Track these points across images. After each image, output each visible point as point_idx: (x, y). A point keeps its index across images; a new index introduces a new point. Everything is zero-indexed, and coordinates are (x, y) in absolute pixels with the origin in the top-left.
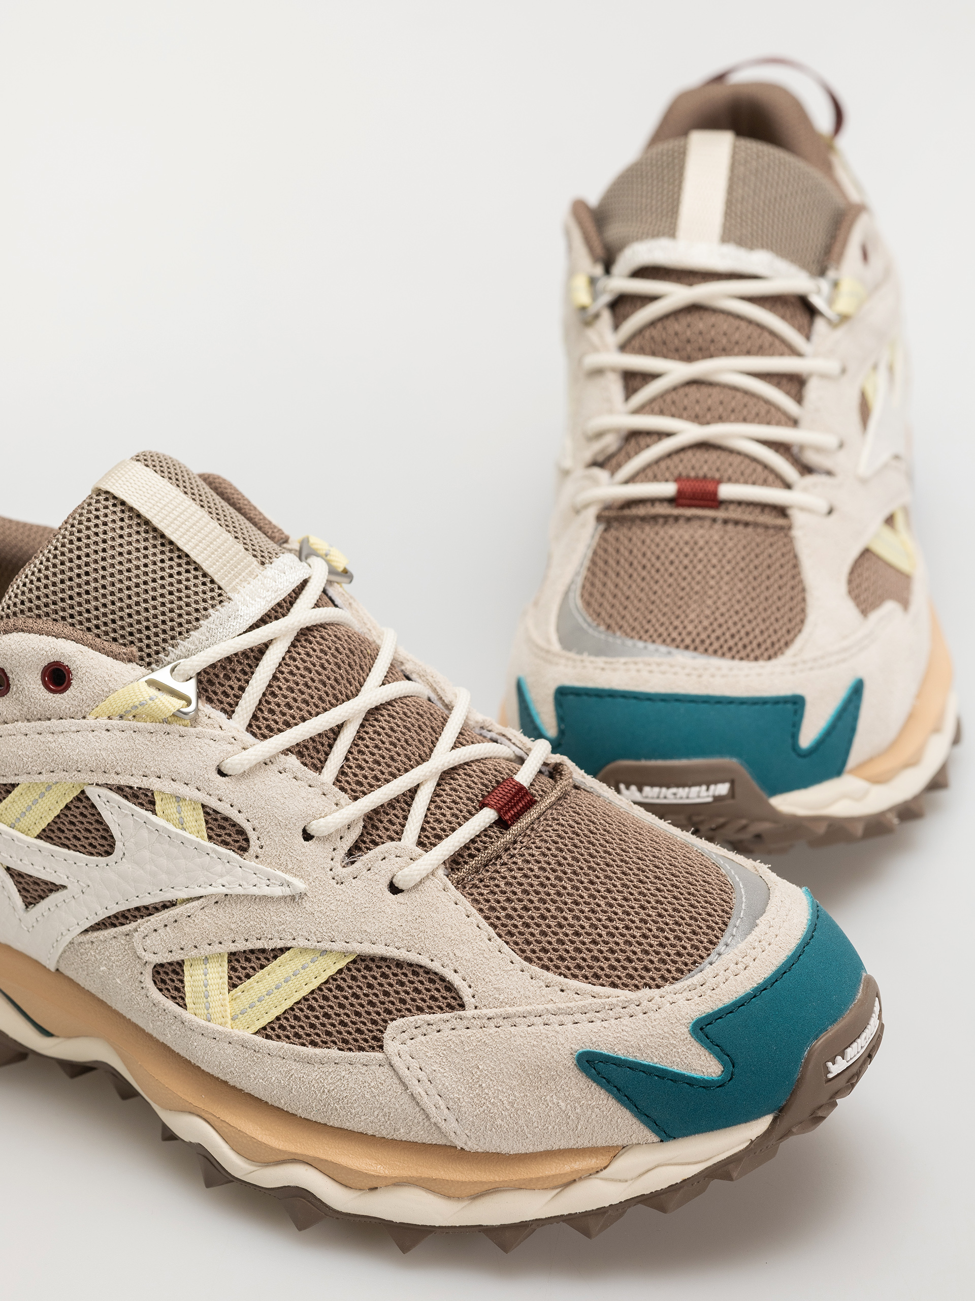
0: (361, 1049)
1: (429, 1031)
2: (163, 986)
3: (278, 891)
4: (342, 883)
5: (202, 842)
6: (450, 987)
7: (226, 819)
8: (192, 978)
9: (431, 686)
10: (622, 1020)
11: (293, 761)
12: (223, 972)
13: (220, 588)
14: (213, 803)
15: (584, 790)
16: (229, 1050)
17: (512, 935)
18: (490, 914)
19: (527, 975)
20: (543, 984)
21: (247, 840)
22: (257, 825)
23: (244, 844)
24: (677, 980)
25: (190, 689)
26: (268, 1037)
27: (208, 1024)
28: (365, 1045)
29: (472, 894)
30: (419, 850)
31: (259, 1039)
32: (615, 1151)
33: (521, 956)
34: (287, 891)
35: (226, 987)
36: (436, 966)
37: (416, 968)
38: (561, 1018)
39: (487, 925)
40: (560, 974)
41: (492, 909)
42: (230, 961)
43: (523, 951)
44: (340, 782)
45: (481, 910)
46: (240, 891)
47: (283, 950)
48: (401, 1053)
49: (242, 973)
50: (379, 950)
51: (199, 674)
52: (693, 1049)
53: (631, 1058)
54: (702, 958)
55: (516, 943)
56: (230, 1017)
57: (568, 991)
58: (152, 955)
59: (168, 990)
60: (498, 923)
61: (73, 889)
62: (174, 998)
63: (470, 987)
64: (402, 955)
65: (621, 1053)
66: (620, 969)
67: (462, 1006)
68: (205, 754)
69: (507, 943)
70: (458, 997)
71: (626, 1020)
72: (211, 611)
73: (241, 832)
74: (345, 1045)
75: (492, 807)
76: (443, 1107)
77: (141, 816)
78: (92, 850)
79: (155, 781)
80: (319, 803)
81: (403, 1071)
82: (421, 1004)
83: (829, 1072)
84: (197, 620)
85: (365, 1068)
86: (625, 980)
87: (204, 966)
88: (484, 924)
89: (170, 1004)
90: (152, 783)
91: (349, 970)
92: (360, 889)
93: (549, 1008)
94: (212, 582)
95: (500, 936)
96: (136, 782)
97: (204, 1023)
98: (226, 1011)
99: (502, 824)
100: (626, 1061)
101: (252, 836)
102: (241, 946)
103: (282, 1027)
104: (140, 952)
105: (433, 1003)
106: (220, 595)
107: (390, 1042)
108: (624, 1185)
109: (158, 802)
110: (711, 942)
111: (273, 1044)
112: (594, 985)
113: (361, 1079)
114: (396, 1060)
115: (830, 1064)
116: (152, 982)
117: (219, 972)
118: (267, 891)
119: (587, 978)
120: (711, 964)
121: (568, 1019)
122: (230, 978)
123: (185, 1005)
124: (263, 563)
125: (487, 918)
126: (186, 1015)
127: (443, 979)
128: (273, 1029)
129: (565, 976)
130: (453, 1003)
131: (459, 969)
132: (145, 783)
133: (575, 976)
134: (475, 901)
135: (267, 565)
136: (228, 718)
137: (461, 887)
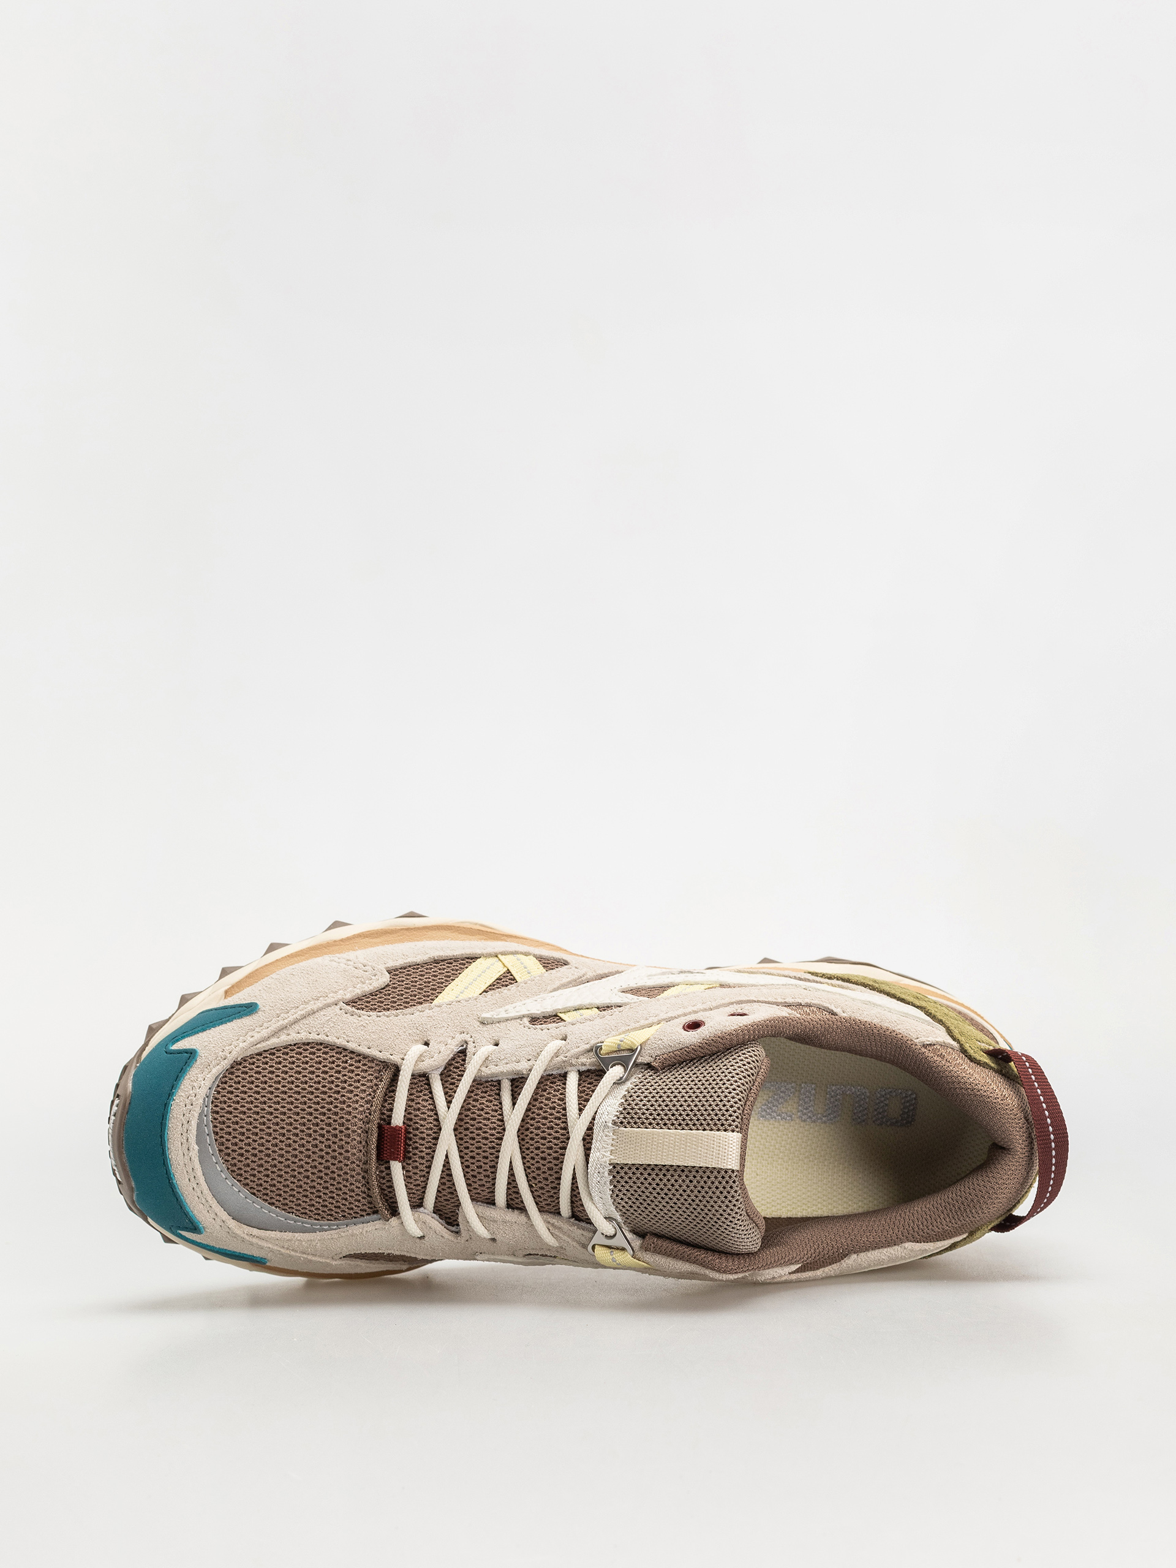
0: (403, 967)
5: (557, 1007)
8: (537, 967)
11: (523, 1068)
13: (625, 1127)
15: (371, 1214)
17: (337, 1052)
19: (314, 1032)
20: (301, 1031)
22: (529, 1030)
24: (223, 1076)
28: (401, 969)
30: (420, 1068)
33: (326, 1043)
35: (511, 970)
40: (295, 1044)
42: (516, 980)
43: (326, 1046)
49: (505, 978)
54: (215, 1098)
55: (332, 1048)
66: (260, 1065)
70: (356, 1006)
73: (538, 1023)
75: (398, 1129)
82: (375, 997)
99: (385, 1122)
101: (531, 1025)
102: (511, 986)
105: (369, 998)
106: (622, 1123)
107: (384, 974)
110: (217, 1112)
111: (464, 952)
120: (207, 1096)
122: (512, 974)
124: (614, 1167)
129: (290, 1044)
133: (285, 1047)
134: (373, 1060)
135: (611, 1167)
136: (579, 1071)
137: (385, 1065)
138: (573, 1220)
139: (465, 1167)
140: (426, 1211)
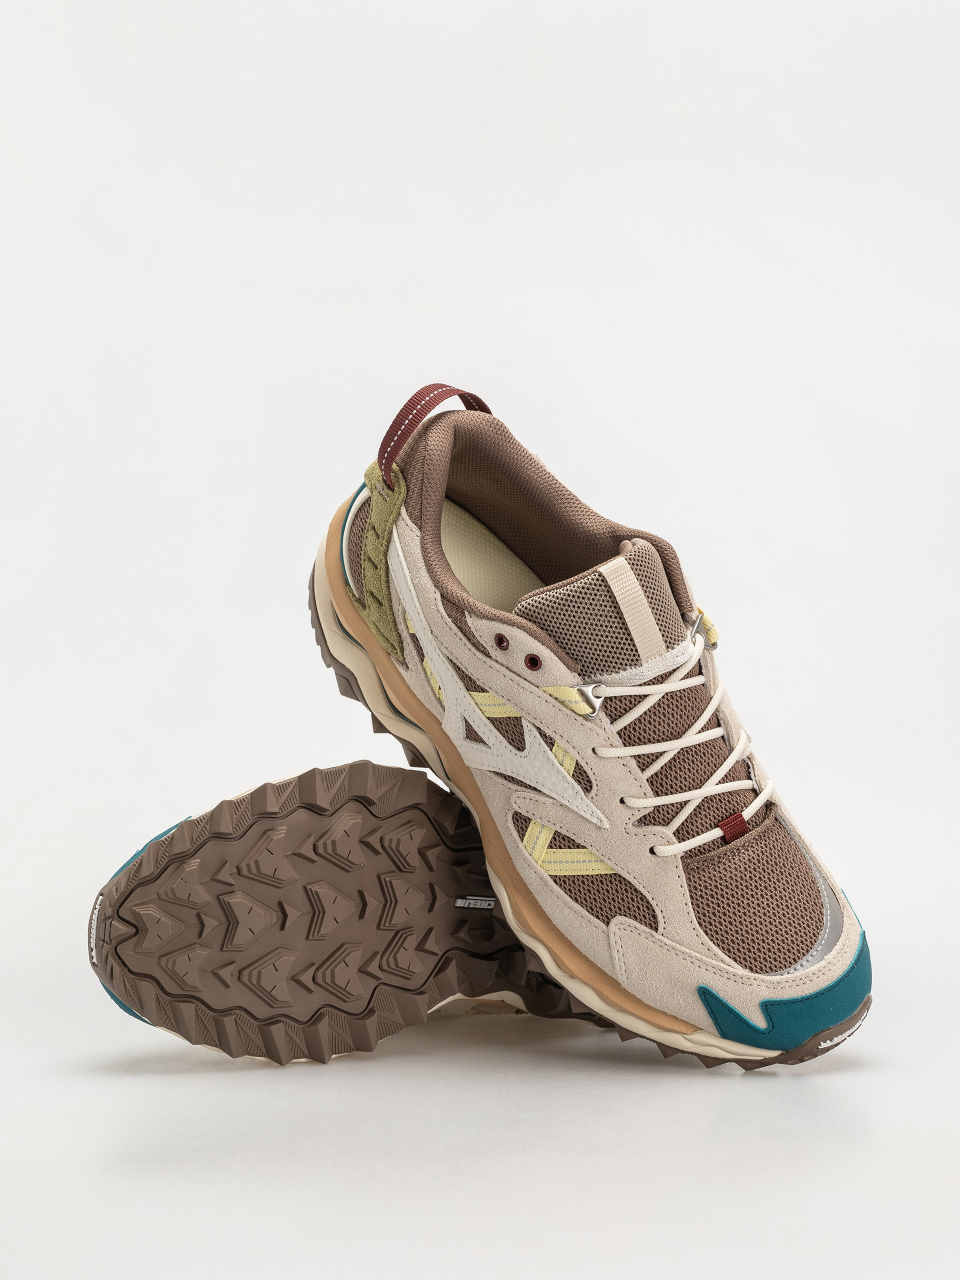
0: (598, 917)
1: (635, 931)
2: (516, 822)
3: (594, 820)
4: (628, 833)
5: (568, 776)
6: (655, 917)
7: (585, 772)
8: (532, 830)
9: (728, 732)
10: (730, 981)
11: (633, 763)
12: (549, 838)
13: (639, 656)
14: (583, 763)
15: (779, 822)
16: (534, 875)
17: (698, 907)
18: (693, 889)
19: (695, 933)
20: (700, 942)
21: (591, 787)
22: (599, 784)
23: (589, 788)
24: (767, 973)
25: (598, 703)
26: (555, 881)
27: (530, 857)
28: (600, 917)
29: (690, 874)
30: (674, 839)
31: (551, 881)
32: (697, 1029)
33: (697, 920)
34: (599, 824)
35: (547, 846)
36: (653, 903)
37: (643, 898)
38: (701, 964)
39: (689, 895)
40: (712, 940)
41: (695, 888)
42: (555, 834)
43: (700, 919)
44: (653, 778)
45: (689, 885)
46: (575, 809)
47: (584, 847)
48: (616, 934)
49: (558, 844)
50: (630, 878)
51: (606, 698)
52: (757, 1012)
53: (725, 1001)
54: (786, 967)
55: (698, 913)
56: (542, 860)
57: (711, 952)
58: (517, 807)
59: (518, 826)
60: (695, 897)
61: (494, 750)
62: (518, 831)
63: (665, 923)
64: (640, 888)
65: (721, 995)
66: (742, 953)
67: (656, 930)
68: (590, 740)
69: (694, 910)
70: (656, 923)
71: (731, 982)
72: (628, 667)
73: (590, 782)
74: (591, 910)
75: (722, 829)
76: (623, 970)
77: (543, 748)
78: (511, 742)
79: (558, 738)
80: (635, 790)
81: (613, 943)
82: (637, 915)
83: (820, 1046)
84: (619, 668)
85: (595, 928)
86: (742, 960)
87: (541, 829)
88: (688, 894)
89: (515, 834)
90: (557, 738)
91: (611, 877)
92: (635, 843)
93: (697, 956)
94: (636, 651)
95: (692, 904)
96: (549, 733)
97: (527, 855)
98: (541, 857)
99: (725, 840)
100: (722, 1001)
101: (594, 786)
102: (564, 832)
103: (564, 881)
104: (512, 802)
105: (643, 919)
106: (637, 660)
107: (613, 925)
108: (693, 1045)
109: (555, 747)
110: (794, 959)
111: (557, 888)
112: (726, 955)
113: (591, 932)
114: (612, 935)
115: (822, 1043)
116: (512, 817)
117: (546, 837)
118: (588, 817)
119: (724, 949)
120: (788, 973)
121: (704, 966)
122: (551, 842)
123: (523, 839)
124: (668, 647)
125: (690, 891)
126: (521, 844)
127: (654, 911)
128: (560, 879)
129: (714, 943)
130: (653, 925)
131: (663, 911)
132: (553, 735)
133: (719, 946)
134: (689, 879)
135: (669, 649)
136: (611, 723)
137: (686, 867)
138: (703, 671)
139: (717, 767)
140: (755, 783)
